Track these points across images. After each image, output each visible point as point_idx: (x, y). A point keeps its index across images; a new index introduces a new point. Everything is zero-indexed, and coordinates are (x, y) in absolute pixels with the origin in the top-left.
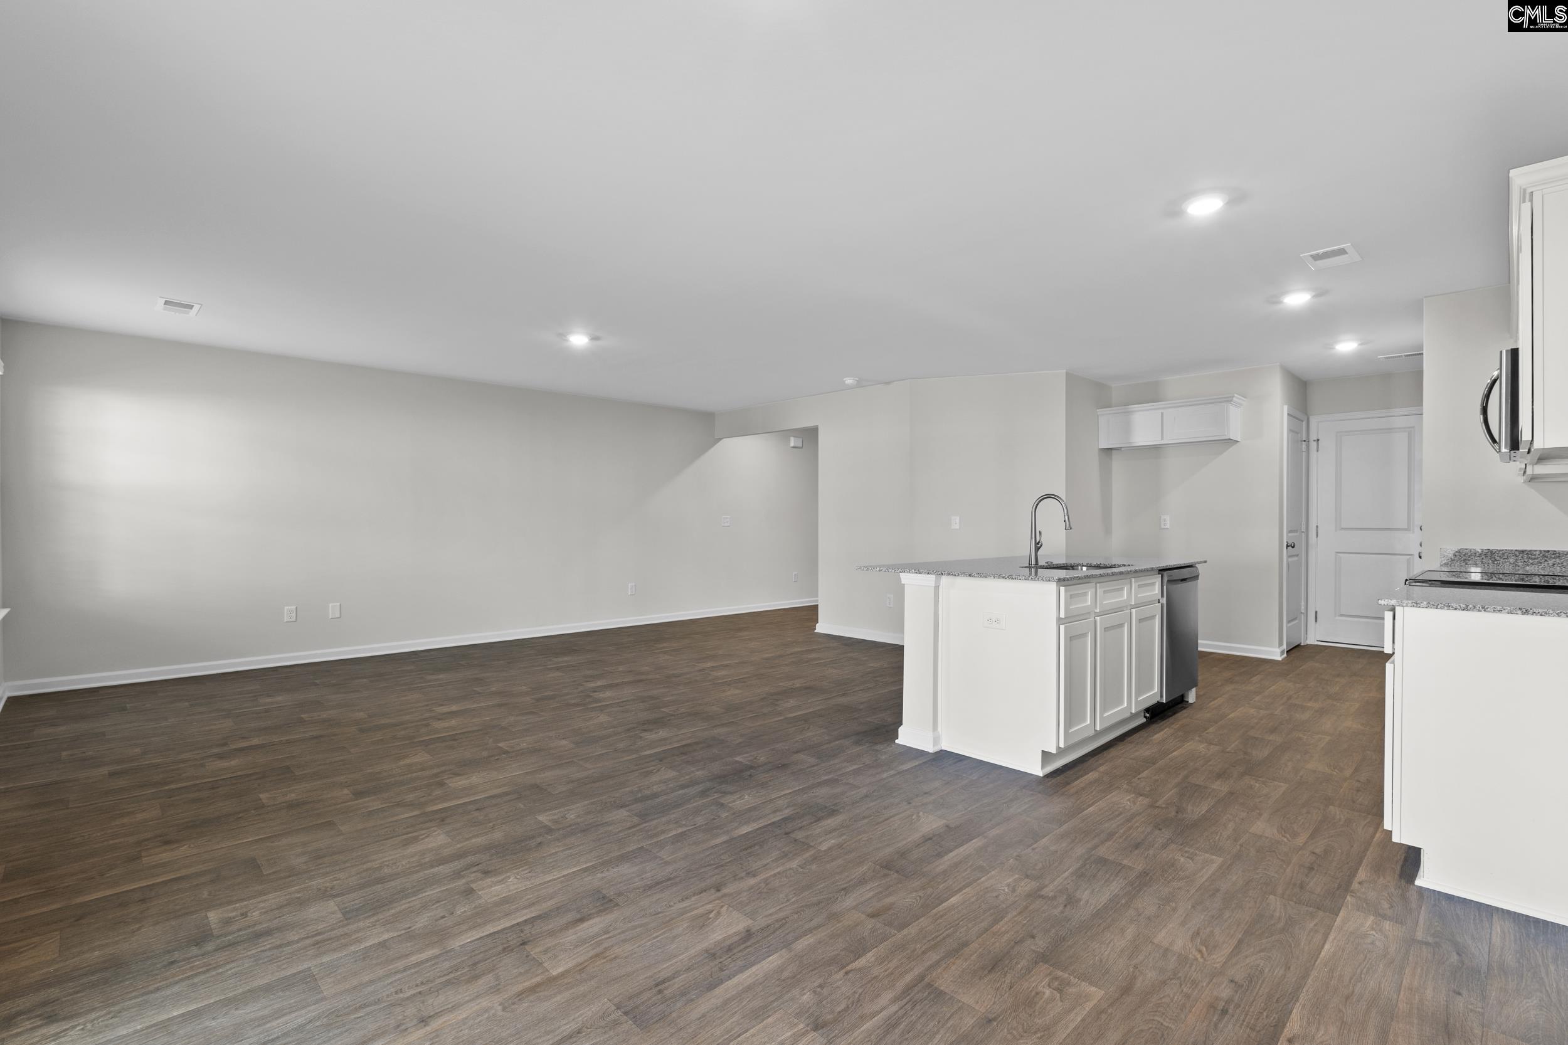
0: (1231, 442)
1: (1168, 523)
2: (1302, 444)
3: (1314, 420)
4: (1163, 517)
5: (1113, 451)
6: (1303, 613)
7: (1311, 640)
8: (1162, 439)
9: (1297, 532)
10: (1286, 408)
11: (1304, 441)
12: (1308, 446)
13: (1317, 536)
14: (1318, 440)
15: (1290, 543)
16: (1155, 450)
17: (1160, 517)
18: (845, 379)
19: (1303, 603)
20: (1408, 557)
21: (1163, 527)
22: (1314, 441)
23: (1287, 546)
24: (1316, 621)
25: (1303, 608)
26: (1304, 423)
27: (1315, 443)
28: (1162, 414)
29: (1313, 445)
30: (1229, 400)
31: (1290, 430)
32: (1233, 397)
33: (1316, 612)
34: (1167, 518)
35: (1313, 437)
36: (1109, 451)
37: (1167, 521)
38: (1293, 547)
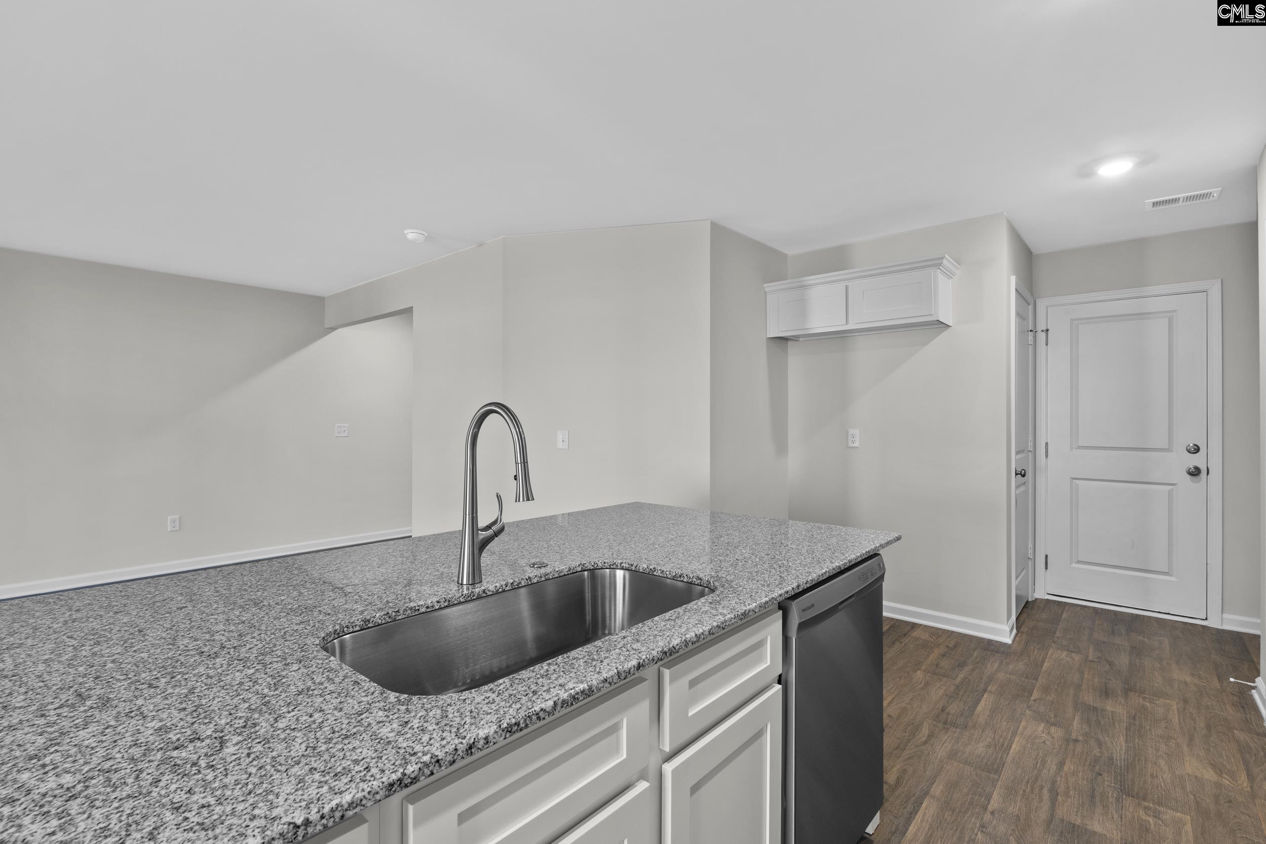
0: (941, 326)
1: (857, 439)
2: (1028, 335)
3: (1041, 304)
4: (851, 431)
5: (790, 343)
6: (1031, 559)
7: (1040, 594)
8: (847, 323)
9: (1023, 452)
10: (1013, 279)
11: (1031, 331)
12: (1035, 338)
13: (1047, 456)
14: (1047, 330)
15: (1019, 470)
16: (840, 337)
17: (847, 432)
18: (406, 232)
19: (1030, 545)
20: (1170, 487)
21: (851, 445)
22: (1042, 331)
23: (1017, 474)
24: (1046, 568)
25: (1030, 551)
26: (1031, 308)
27: (1044, 334)
28: (847, 288)
29: (1041, 336)
30: (936, 263)
31: (1018, 314)
32: (943, 258)
33: (1046, 556)
34: (856, 432)
35: (1041, 326)
36: (783, 340)
37: (856, 437)
38: (1024, 476)
